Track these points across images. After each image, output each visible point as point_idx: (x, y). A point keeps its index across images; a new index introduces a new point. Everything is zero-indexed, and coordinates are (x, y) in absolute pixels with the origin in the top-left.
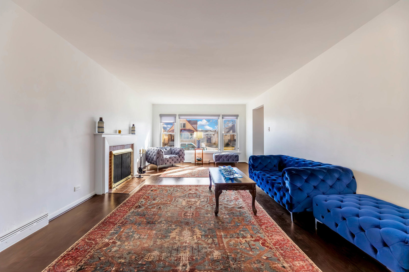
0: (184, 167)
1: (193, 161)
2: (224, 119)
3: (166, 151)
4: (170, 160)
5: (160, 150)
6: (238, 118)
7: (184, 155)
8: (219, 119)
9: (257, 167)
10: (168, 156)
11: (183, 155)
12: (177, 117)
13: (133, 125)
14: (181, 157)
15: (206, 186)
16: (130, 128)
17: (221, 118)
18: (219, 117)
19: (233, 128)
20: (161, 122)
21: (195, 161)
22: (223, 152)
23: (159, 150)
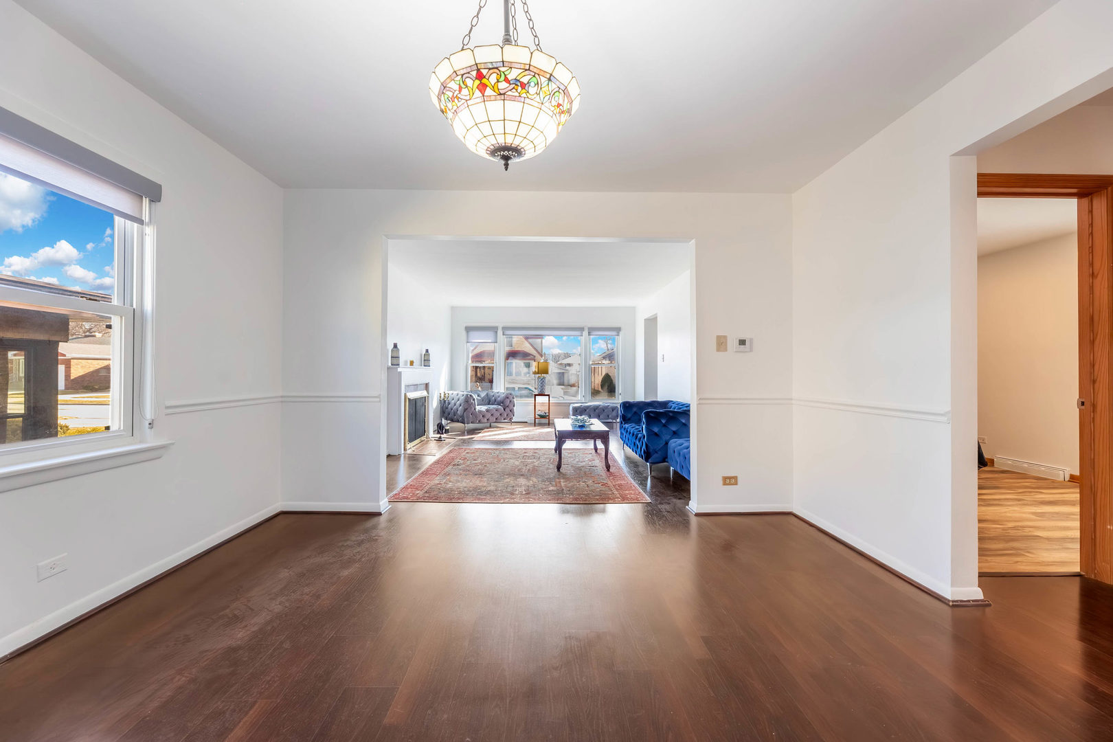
0: (514, 429)
1: (530, 418)
2: (592, 337)
3: (479, 398)
4: (489, 415)
5: (471, 395)
6: (621, 333)
7: (514, 406)
8: (582, 336)
9: (629, 419)
10: (484, 408)
11: (511, 406)
12: (500, 332)
13: (427, 351)
14: (507, 410)
15: (550, 449)
16: (421, 355)
17: (585, 333)
18: (582, 333)
19: (610, 357)
20: (468, 342)
21: (535, 418)
22: (589, 401)
23: (467, 395)
